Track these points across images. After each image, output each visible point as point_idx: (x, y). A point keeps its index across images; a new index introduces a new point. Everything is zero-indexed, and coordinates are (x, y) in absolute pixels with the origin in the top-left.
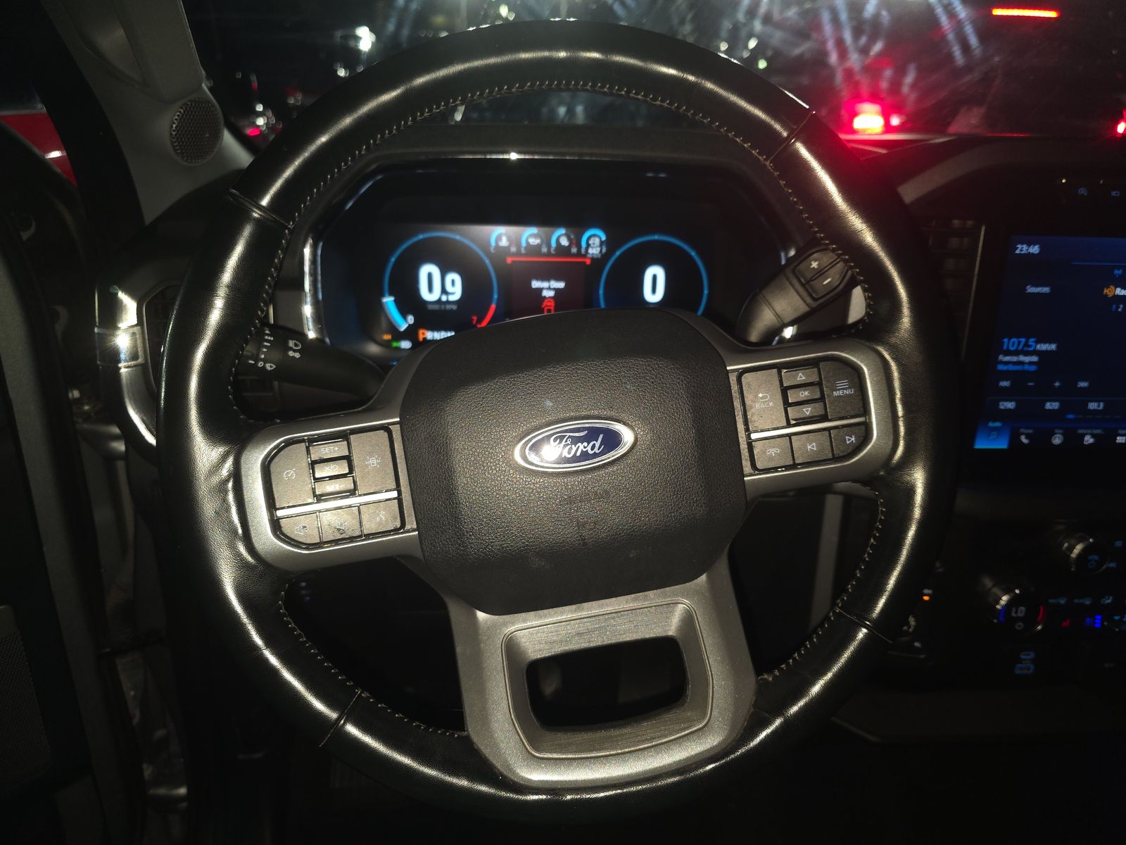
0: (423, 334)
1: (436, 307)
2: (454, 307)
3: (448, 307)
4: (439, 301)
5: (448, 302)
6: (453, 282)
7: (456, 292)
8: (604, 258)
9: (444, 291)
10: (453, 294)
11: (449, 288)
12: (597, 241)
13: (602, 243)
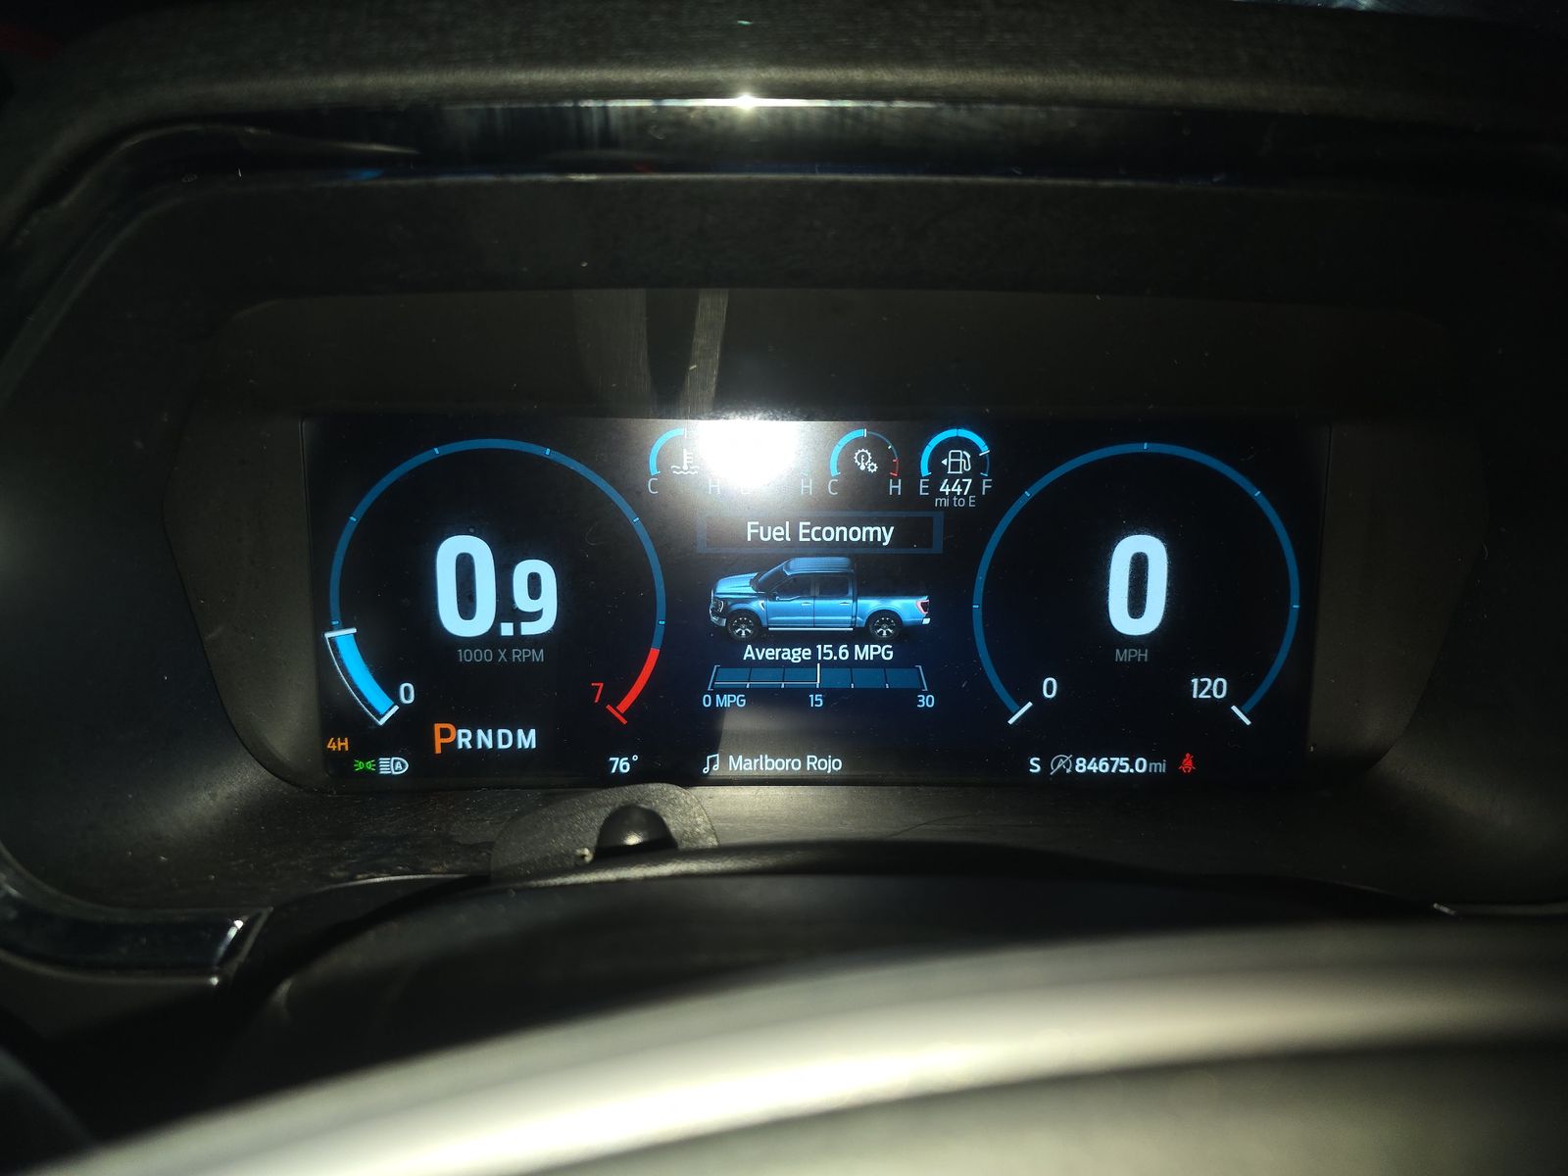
0: (445, 733)
1: (485, 656)
2: (538, 656)
3: (519, 655)
4: (492, 637)
5: (518, 639)
6: (534, 582)
7: (544, 612)
8: (988, 508)
9: (506, 609)
10: (535, 616)
11: (522, 601)
12: (965, 459)
13: (978, 462)
